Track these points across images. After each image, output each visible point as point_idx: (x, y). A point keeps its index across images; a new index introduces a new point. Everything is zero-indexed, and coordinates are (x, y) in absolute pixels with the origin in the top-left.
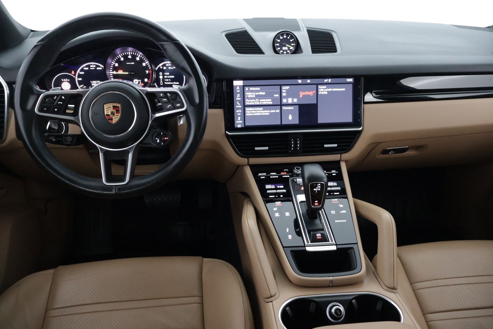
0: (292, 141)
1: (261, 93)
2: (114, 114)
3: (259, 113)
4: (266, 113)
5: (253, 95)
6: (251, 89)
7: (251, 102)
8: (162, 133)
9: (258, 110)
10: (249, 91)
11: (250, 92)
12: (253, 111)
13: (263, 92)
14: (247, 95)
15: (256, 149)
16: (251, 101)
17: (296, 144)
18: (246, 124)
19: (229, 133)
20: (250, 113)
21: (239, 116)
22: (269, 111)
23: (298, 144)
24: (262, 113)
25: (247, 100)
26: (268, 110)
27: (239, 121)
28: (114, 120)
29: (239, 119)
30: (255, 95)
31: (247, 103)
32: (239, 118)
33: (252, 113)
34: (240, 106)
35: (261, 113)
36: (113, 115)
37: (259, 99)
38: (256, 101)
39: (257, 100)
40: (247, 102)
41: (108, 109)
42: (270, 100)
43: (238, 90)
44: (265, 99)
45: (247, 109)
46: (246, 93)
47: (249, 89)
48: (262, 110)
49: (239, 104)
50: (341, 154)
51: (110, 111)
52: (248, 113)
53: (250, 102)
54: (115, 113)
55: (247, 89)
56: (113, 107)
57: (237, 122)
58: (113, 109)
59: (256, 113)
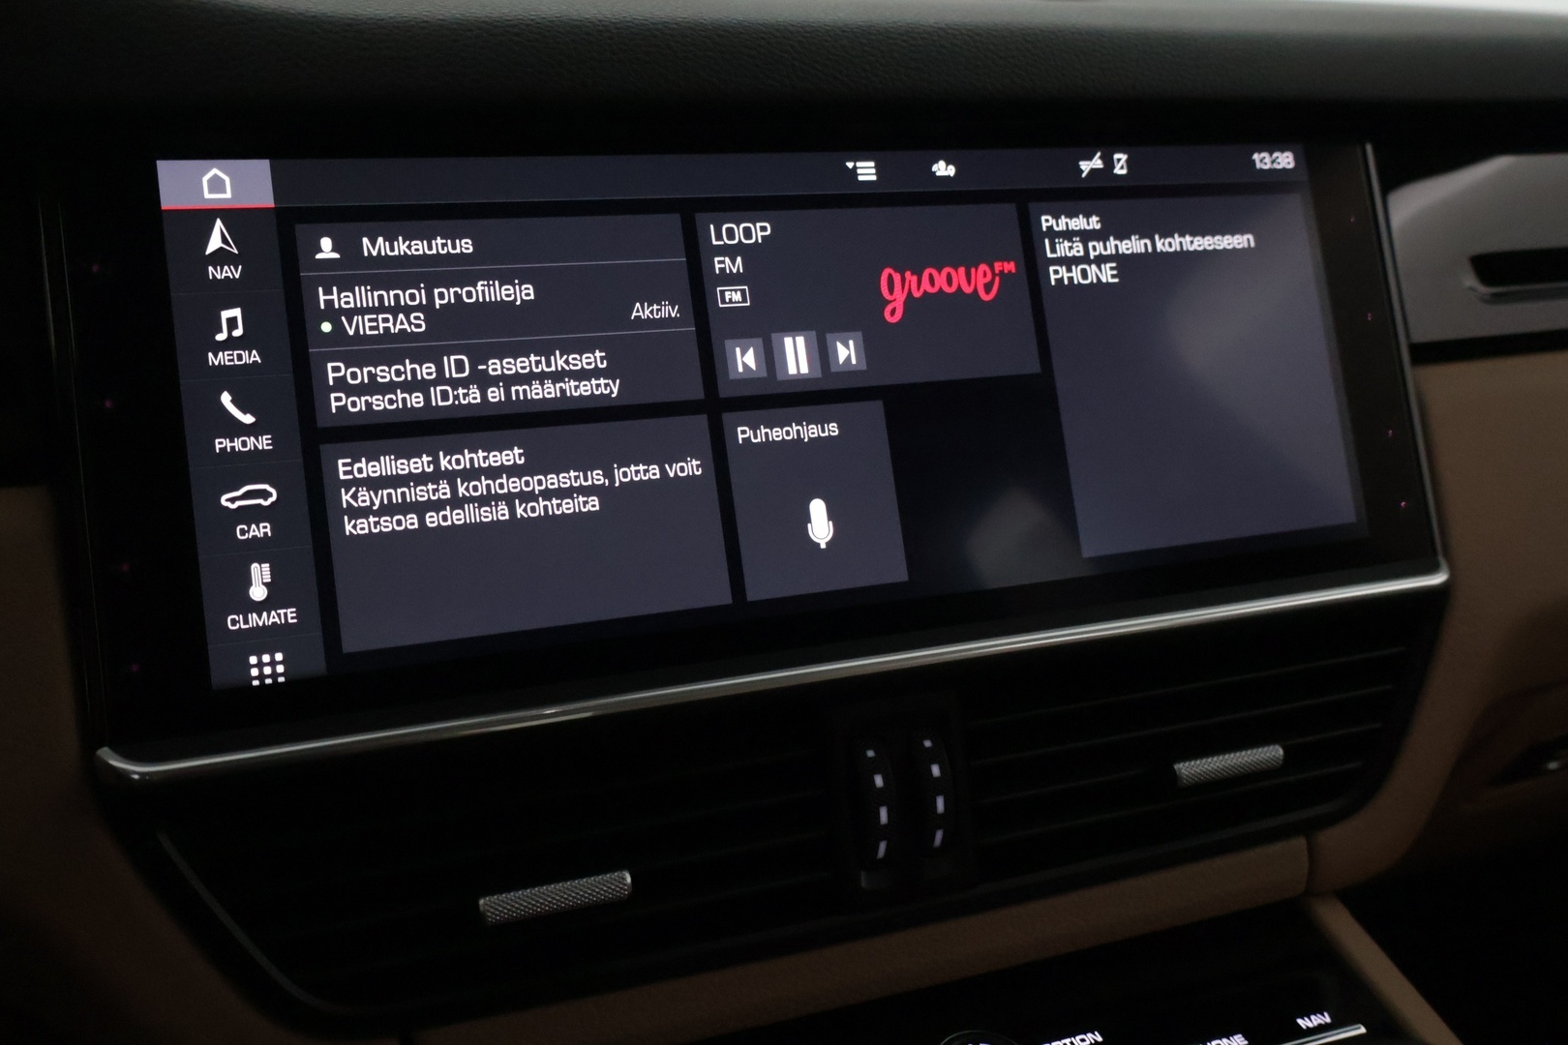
0: (875, 767)
1: (485, 291)
3: (485, 500)
4: (563, 493)
5: (408, 310)
6: (377, 245)
7: (390, 388)
9: (471, 474)
10: (353, 270)
11: (362, 281)
12: (421, 479)
13: (506, 279)
14: (333, 314)
15: (495, 906)
16: (385, 374)
17: (911, 794)
18: (353, 642)
19: (136, 770)
20: (388, 509)
21: (258, 550)
22: (597, 477)
23: (937, 787)
24: (527, 497)
25: (333, 370)
26: (585, 468)
27: (260, 607)
29: (258, 593)
30: (428, 309)
31: (340, 404)
32: (259, 582)
33: (405, 508)
34: (264, 443)
35: (509, 499)
37: (479, 356)
38: (441, 379)
39: (449, 363)
40: (341, 384)
42: (595, 359)
43: (221, 258)
44: (546, 351)
45: (346, 466)
46: (324, 297)
47: (347, 246)
48: (513, 471)
49: (247, 419)
50: (1309, 829)
52: (356, 513)
53: (373, 387)
57: (235, 622)
59: (457, 502)
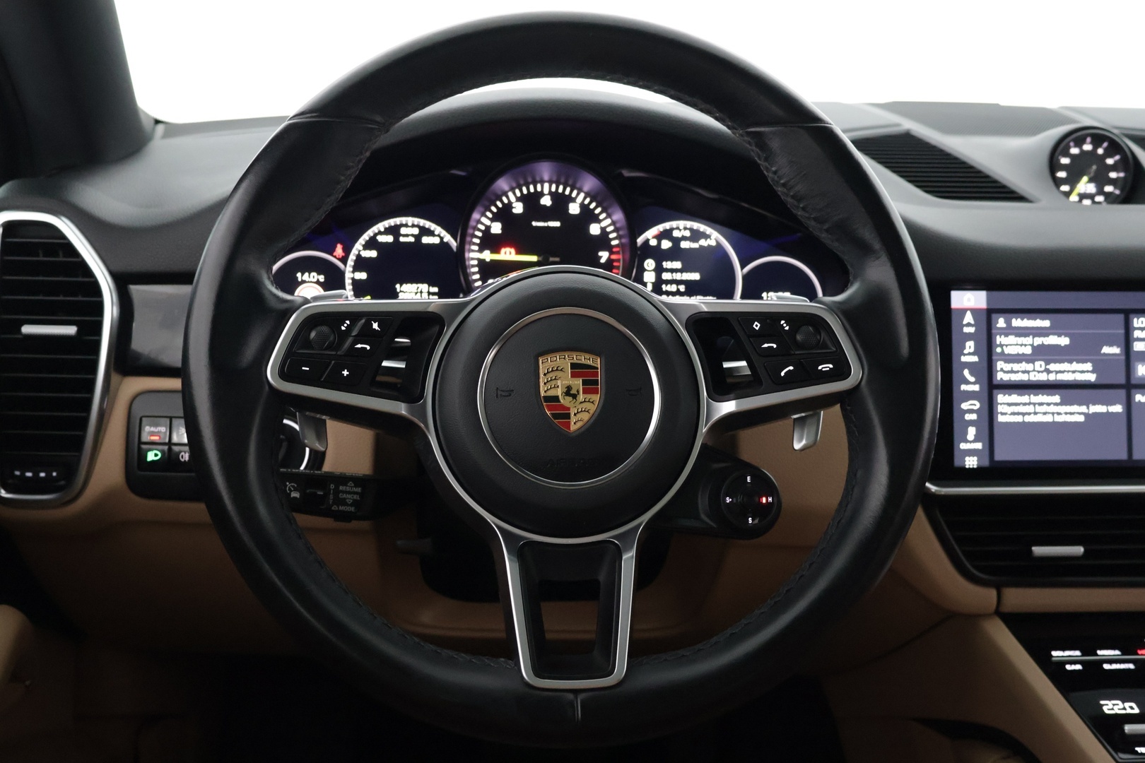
1: (1052, 340)
2: (574, 396)
3: (1045, 414)
4: (1071, 414)
5: (1025, 345)
6: (1017, 322)
7: (1018, 372)
8: (749, 479)
9: (1041, 404)
10: (1010, 331)
11: (1011, 334)
12: (1025, 404)
13: (1059, 335)
14: (1001, 346)
15: (1038, 550)
16: (1016, 367)
18: (999, 456)
19: (934, 489)
20: (1013, 414)
21: (971, 423)
22: (1083, 409)
24: (1059, 414)
25: (1000, 365)
26: (1080, 404)
27: (971, 442)
28: (573, 419)
29: (970, 437)
30: (1032, 345)
31: (1000, 376)
32: (972, 432)
33: (1018, 414)
34: (976, 388)
35: (1053, 414)
36: (571, 398)
37: (1047, 363)
38: (1034, 370)
39: (1038, 364)
40: (1002, 370)
41: (552, 375)
42: (1089, 366)
43: (969, 325)
44: (1070, 362)
45: (1001, 398)
46: (1000, 339)
47: (1008, 322)
48: (1056, 404)
49: (972, 379)
51: (559, 383)
52: (1003, 414)
53: (1012, 372)
54: (578, 391)
55: (1001, 323)
56: (574, 366)
57: (963, 446)
58: (574, 375)
59: (1035, 413)
